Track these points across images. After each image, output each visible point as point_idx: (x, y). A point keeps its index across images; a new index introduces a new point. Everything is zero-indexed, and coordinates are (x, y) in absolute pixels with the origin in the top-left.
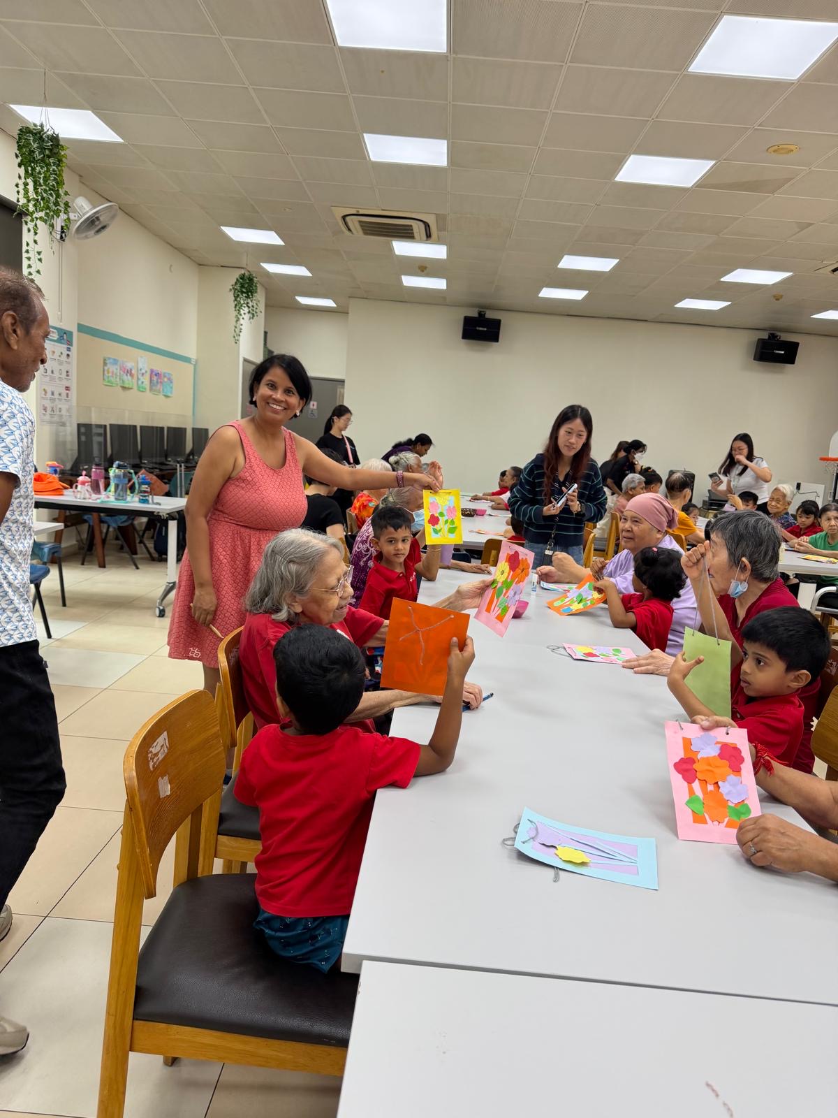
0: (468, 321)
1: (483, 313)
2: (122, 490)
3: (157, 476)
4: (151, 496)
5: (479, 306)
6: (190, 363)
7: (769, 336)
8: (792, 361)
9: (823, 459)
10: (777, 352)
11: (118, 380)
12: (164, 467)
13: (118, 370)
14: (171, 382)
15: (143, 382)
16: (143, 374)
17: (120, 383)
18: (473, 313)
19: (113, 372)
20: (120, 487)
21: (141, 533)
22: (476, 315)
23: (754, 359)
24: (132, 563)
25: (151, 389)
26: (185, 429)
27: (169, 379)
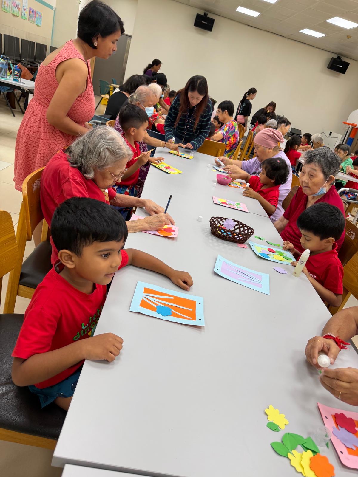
0: (198, 16)
1: (206, 14)
2: (4, 72)
3: (28, 69)
4: (20, 78)
5: (205, 10)
6: (52, 9)
7: (337, 58)
8: (344, 72)
9: (344, 123)
10: (339, 66)
11: (11, 9)
12: (33, 65)
13: (11, 4)
14: (41, 18)
15: (25, 14)
16: (25, 10)
17: (12, 12)
18: (202, 13)
19: (7, 4)
20: (3, 70)
21: (18, 99)
22: (203, 14)
23: (328, 68)
24: (12, 113)
25: (29, 20)
26: (46, 46)
27: (40, 16)
